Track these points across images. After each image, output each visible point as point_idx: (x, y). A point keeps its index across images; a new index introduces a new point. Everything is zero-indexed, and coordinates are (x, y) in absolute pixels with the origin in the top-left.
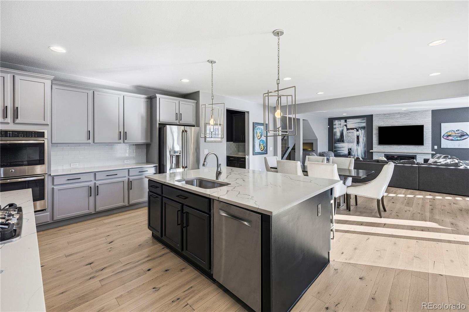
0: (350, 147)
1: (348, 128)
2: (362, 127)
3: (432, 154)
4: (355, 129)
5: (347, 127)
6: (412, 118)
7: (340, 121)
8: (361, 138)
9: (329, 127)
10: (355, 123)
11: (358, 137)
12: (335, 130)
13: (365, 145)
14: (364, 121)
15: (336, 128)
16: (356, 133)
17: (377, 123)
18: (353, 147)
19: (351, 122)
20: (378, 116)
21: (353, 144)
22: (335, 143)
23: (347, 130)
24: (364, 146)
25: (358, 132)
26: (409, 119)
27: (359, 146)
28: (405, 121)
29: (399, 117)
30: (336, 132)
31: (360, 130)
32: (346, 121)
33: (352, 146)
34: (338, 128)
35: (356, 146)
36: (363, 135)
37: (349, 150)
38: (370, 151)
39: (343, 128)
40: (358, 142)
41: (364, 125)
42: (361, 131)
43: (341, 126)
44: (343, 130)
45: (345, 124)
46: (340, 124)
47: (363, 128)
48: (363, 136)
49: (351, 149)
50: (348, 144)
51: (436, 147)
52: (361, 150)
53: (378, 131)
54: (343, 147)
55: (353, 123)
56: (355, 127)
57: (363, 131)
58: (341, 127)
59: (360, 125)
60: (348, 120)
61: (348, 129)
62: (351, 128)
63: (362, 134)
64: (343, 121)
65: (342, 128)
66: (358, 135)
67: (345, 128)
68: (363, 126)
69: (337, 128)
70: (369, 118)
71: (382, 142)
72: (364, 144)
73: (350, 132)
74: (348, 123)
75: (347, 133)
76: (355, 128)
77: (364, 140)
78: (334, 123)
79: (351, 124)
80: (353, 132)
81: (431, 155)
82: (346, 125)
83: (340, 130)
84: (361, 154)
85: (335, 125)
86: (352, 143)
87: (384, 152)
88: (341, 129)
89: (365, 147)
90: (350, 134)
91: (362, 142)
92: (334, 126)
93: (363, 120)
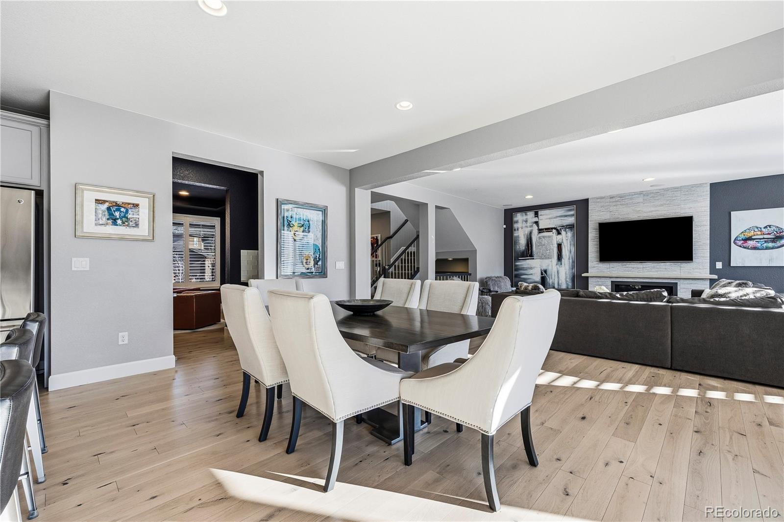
0: (544, 268)
1: (540, 228)
2: (566, 226)
3: (710, 279)
4: (554, 231)
5: (538, 226)
6: (668, 202)
7: (526, 215)
8: (566, 247)
9: (505, 226)
10: (554, 218)
11: (559, 246)
12: (516, 234)
13: (573, 262)
14: (572, 213)
15: (518, 229)
16: (555, 238)
17: (597, 216)
18: (550, 268)
19: (546, 215)
20: (598, 200)
21: (550, 260)
22: (517, 259)
23: (539, 233)
24: (570, 264)
25: (560, 236)
26: (662, 205)
27: (561, 264)
28: (653, 209)
29: (642, 200)
30: (518, 237)
31: (563, 232)
32: (536, 214)
33: (548, 266)
34: (522, 228)
35: (557, 264)
36: (569, 241)
37: (542, 274)
38: (583, 275)
39: (531, 228)
40: (560, 257)
41: (571, 220)
42: (566, 233)
43: (528, 224)
44: (531, 233)
45: (536, 219)
46: (526, 221)
47: (570, 227)
48: (570, 245)
49: (546, 271)
50: (541, 260)
51: (719, 265)
52: (566, 273)
53: (598, 233)
54: (531, 268)
55: (550, 218)
56: (553, 227)
57: (570, 234)
58: (527, 227)
59: (564, 222)
60: (540, 213)
61: (541, 231)
62: (546, 229)
63: (567, 239)
64: (531, 215)
65: (529, 229)
66: (560, 241)
67: (535, 228)
68: (570, 223)
69: (520, 229)
70: (582, 206)
71: (605, 256)
72: (571, 261)
73: (544, 237)
74: (539, 217)
75: (540, 238)
76: (555, 228)
77: (570, 252)
78: (515, 219)
79: (547, 219)
80: (549, 237)
81: (708, 282)
82: (537, 223)
83: (526, 233)
84: (566, 281)
85: (517, 222)
86: (549, 258)
87: (610, 277)
88: (527, 230)
89: (573, 267)
90: (544, 241)
91: (568, 257)
92: (515, 226)
93: (570, 210)
